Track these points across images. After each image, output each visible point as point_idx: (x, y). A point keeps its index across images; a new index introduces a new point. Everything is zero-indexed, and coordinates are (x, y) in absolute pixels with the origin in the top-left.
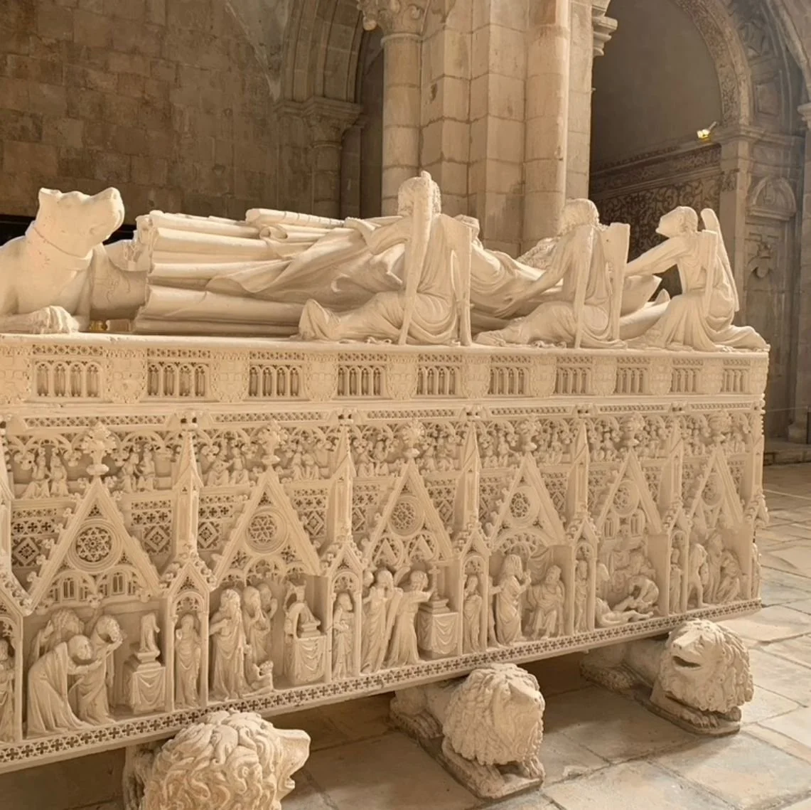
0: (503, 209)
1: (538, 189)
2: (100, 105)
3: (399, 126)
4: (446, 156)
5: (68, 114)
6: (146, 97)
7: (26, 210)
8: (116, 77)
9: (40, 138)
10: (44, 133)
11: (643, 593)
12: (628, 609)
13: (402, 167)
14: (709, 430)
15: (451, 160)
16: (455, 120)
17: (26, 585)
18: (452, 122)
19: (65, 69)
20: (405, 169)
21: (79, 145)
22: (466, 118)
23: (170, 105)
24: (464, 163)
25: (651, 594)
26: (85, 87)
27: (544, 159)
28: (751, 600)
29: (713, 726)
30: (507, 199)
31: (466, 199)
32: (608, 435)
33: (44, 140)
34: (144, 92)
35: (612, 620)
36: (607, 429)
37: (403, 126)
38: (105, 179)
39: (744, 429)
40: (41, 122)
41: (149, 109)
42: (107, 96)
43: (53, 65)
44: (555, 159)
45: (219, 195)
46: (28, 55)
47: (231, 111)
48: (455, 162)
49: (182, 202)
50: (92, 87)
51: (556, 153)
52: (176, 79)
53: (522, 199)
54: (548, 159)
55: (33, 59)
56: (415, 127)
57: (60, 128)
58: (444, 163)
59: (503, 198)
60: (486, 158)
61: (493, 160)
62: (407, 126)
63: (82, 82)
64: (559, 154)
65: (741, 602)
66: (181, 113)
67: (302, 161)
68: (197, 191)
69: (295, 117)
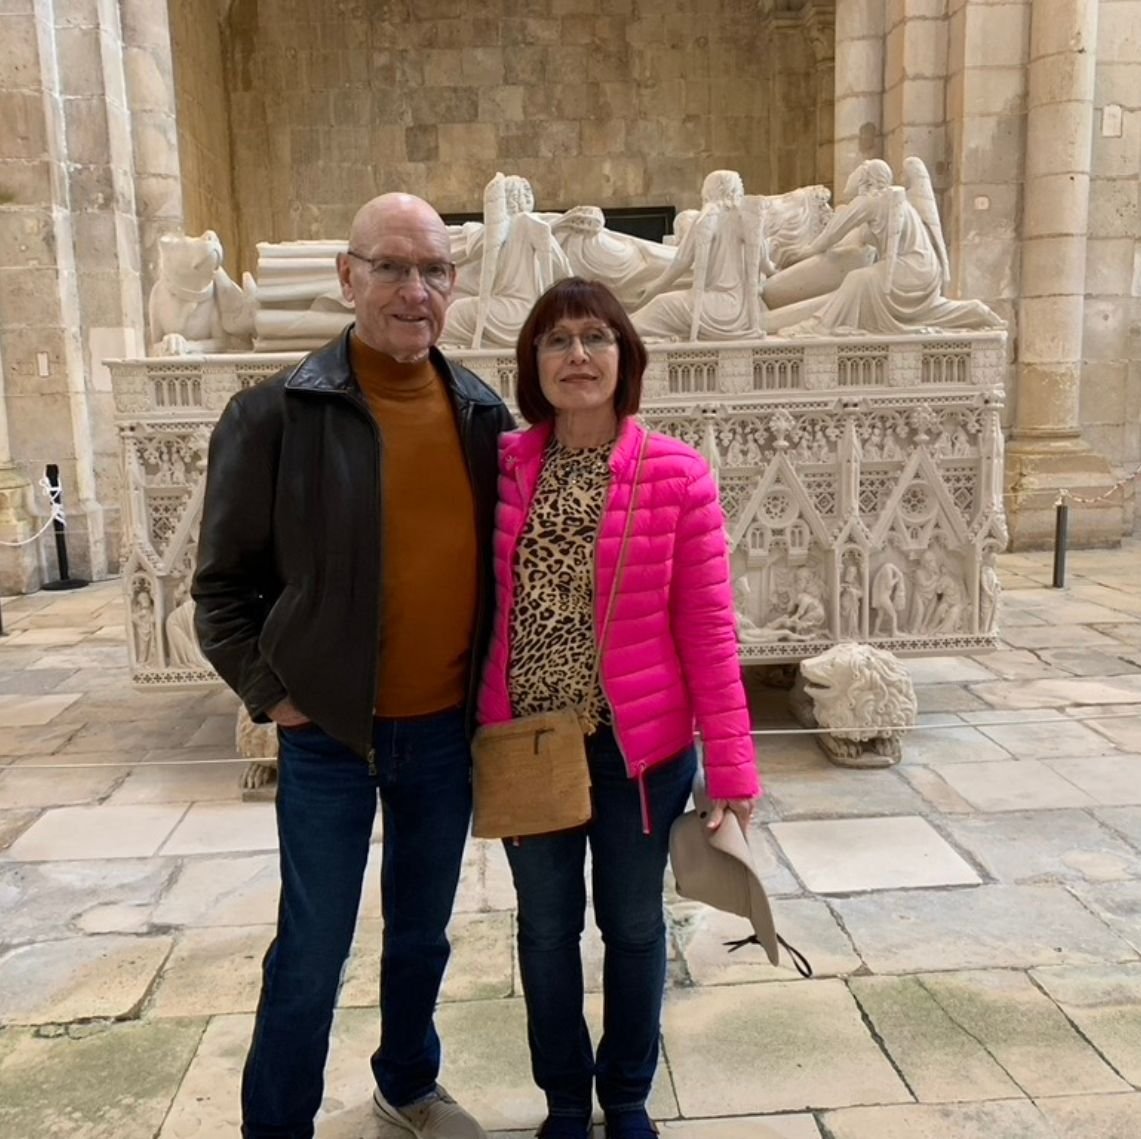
0: (993, 138)
1: (1044, 101)
2: (541, 63)
3: (853, 39)
4: (910, 71)
5: (506, 82)
6: (598, 42)
7: (464, 206)
8: (559, 22)
9: (476, 115)
10: (480, 110)
11: (801, 611)
12: (782, 627)
13: (856, 95)
14: (907, 429)
15: (917, 77)
16: (923, 18)
17: (160, 554)
18: (919, 23)
19: (501, 25)
20: (861, 99)
21: (519, 116)
22: (943, 12)
23: (627, 46)
24: (939, 78)
25: (811, 614)
26: (524, 42)
27: (1053, 55)
28: (977, 634)
29: (850, 755)
30: (999, 124)
31: (942, 129)
32: (750, 437)
33: (480, 117)
34: (594, 35)
35: (755, 636)
36: (748, 430)
37: (859, 39)
38: (550, 155)
39: (969, 427)
40: (477, 95)
41: (600, 57)
42: (550, 49)
43: (487, 23)
44: (1071, 51)
45: (691, 155)
46: (459, 17)
47: (706, 39)
48: (926, 78)
49: (645, 172)
50: (532, 40)
51: (1072, 42)
52: (633, 11)
53: (1024, 119)
54: (1059, 53)
55: (466, 21)
56: (875, 37)
57: (498, 99)
58: (907, 85)
59: (992, 122)
60: (963, 68)
61: (974, 68)
62: (863, 38)
63: (520, 38)
64: (1078, 41)
65: (960, 636)
66: (641, 54)
67: (803, 92)
68: (663, 154)
69: (791, 32)
